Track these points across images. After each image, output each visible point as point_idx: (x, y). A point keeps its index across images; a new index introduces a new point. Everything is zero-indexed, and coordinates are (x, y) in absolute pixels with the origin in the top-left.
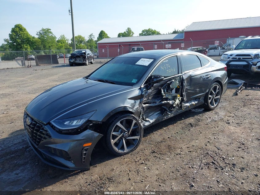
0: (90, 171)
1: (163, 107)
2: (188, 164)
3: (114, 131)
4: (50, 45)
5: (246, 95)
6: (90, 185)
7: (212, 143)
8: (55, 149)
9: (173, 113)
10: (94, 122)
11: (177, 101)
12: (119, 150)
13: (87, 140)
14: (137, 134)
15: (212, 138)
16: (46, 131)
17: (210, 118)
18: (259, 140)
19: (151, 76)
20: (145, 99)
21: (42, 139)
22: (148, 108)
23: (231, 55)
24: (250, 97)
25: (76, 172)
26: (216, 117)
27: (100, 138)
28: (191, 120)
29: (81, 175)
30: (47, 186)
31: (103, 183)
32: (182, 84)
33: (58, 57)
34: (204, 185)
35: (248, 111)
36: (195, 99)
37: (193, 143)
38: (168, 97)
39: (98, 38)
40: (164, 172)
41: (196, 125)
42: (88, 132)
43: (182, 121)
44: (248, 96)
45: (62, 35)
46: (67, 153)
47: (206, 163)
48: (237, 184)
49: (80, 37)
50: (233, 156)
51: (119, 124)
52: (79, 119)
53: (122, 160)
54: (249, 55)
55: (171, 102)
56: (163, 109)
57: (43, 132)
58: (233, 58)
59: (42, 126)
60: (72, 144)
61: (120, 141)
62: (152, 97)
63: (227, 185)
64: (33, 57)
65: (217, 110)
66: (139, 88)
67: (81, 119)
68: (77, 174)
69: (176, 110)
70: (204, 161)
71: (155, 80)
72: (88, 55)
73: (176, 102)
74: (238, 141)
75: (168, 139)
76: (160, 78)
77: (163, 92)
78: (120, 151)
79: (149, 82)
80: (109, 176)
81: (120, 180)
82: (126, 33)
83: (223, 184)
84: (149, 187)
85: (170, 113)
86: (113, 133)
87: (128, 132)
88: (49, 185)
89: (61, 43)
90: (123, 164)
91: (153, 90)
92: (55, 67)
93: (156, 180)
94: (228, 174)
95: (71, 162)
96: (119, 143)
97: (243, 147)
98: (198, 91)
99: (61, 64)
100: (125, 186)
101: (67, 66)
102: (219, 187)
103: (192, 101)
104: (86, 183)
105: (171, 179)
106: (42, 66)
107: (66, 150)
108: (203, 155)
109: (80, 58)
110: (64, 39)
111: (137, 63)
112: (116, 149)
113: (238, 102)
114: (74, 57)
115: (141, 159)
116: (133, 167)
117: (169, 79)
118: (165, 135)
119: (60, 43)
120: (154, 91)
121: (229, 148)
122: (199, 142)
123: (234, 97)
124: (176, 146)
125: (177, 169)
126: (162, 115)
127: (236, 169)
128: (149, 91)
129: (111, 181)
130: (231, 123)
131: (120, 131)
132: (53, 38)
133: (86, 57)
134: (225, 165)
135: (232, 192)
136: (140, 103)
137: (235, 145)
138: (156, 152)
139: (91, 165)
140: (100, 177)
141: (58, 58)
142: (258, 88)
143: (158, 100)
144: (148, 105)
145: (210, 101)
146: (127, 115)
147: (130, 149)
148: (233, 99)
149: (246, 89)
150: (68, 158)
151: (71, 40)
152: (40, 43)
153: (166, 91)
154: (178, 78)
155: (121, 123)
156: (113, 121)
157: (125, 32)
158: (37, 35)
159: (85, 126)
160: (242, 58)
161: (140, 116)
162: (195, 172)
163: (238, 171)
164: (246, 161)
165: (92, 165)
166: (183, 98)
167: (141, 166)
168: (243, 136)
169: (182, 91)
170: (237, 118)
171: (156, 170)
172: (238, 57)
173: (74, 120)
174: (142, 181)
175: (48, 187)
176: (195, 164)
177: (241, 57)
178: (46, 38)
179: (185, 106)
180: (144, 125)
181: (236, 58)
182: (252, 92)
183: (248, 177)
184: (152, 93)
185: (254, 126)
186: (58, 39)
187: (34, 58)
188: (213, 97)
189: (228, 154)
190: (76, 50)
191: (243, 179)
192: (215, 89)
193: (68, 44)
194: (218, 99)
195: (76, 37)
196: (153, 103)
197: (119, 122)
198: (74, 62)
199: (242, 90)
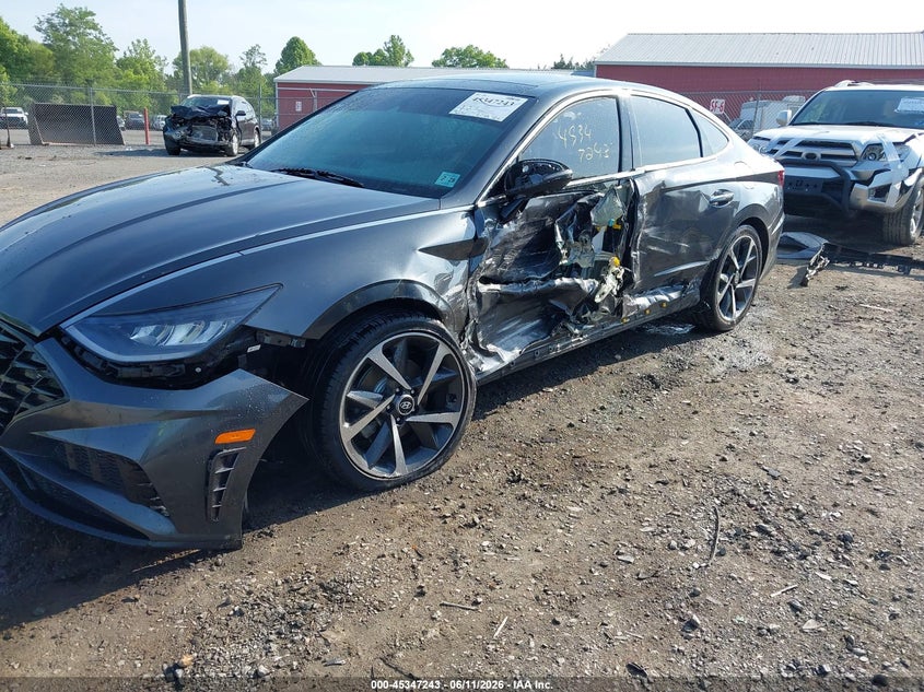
0: (244, 554)
1: (552, 301)
2: (663, 532)
3: (355, 387)
4: (90, 73)
5: (839, 288)
6: (241, 613)
7: (745, 451)
8: (80, 451)
9: (587, 331)
10: (267, 340)
11: (611, 285)
12: (370, 468)
13: (237, 415)
14: (450, 405)
15: (744, 433)
16: (41, 367)
17: (722, 359)
18: (919, 446)
19: (518, 165)
20: (488, 262)
21: (23, 405)
22: (499, 300)
23: (783, 142)
24: (854, 294)
25: (176, 556)
26: (743, 358)
27: (294, 409)
28: (650, 364)
29: (202, 568)
30: (39, 617)
31: (301, 608)
32: (631, 216)
33: (122, 125)
34: (741, 624)
35: (856, 342)
36: (671, 283)
37: (669, 450)
38: (577, 261)
39: (278, 65)
40: (567, 565)
41: (673, 383)
42: (240, 383)
43: (615, 367)
44: (843, 289)
45: (139, 41)
46: (140, 469)
47: (733, 532)
48: (874, 621)
49: (209, 54)
50: (835, 505)
51: (377, 355)
52: (197, 320)
53: (384, 508)
54: (846, 145)
55: (586, 284)
56: (552, 312)
57: (27, 374)
58: (788, 153)
59: (22, 345)
60: (165, 431)
61: (378, 429)
62: (516, 255)
63: (832, 622)
64: (23, 116)
65: (743, 331)
66: (468, 208)
67: (208, 319)
68: (184, 564)
69: (600, 321)
70: (723, 522)
71: (536, 180)
72: (240, 118)
73: (604, 286)
74: (841, 447)
75: (570, 432)
76: (556, 171)
77: (559, 238)
78: (377, 472)
79: (509, 187)
80: (328, 578)
81: (380, 595)
82: (382, 55)
83: (817, 618)
84: (508, 627)
85: (577, 331)
86: (352, 395)
87: (415, 395)
88: (49, 614)
89: (136, 72)
90: (387, 528)
91: (522, 227)
92: (107, 154)
93: (537, 598)
94: (829, 578)
95: (160, 511)
96: (374, 436)
97: (864, 469)
98: (685, 251)
99: (133, 146)
100: (400, 623)
101: (157, 153)
102: (802, 631)
103: (659, 290)
104: (225, 604)
105: (597, 595)
106: (54, 148)
107: (135, 455)
108: (717, 497)
109: (208, 124)
110: (148, 57)
111: (457, 110)
112: (361, 462)
113: (813, 311)
114: (185, 122)
115: (463, 507)
116: (433, 538)
117: (584, 186)
118: (557, 416)
119: (130, 72)
120: (525, 232)
121: (813, 474)
122: (694, 445)
123: (795, 292)
124: (605, 459)
125: (618, 553)
126: (549, 334)
127: (855, 558)
128: (505, 226)
129: (338, 597)
130: (802, 381)
131: (379, 387)
132: (104, 47)
133: (230, 122)
134: (810, 540)
135: (862, 655)
136: (470, 273)
137: (832, 462)
138: (527, 482)
139: (247, 526)
140: (287, 581)
141: (123, 129)
142: (875, 265)
143: (537, 271)
144: (498, 287)
145: (719, 296)
146: (414, 319)
147: (417, 466)
148: (793, 299)
149: (831, 266)
150: (146, 495)
151: (176, 63)
152: (51, 63)
153: (571, 234)
154: (620, 187)
155: (388, 352)
156: (354, 342)
157: (379, 52)
158: (39, 30)
159: (227, 352)
160: (819, 156)
161: (464, 331)
162: (696, 566)
163: (866, 567)
164: (889, 525)
165: (252, 524)
166: (631, 274)
167: (471, 539)
168: (855, 430)
169: (627, 243)
170: (823, 365)
171: (532, 554)
172: (805, 151)
173: (174, 323)
174: (476, 603)
175: (43, 623)
176: (689, 531)
177: (819, 152)
178: (73, 47)
179: (633, 308)
180: (477, 370)
181: (800, 154)
182: (856, 280)
183: (910, 590)
184: (517, 239)
185: (889, 395)
186: (122, 56)
187: (25, 119)
188: (732, 282)
189: (813, 498)
190: (191, 96)
191: (894, 600)
192: (741, 250)
193: (161, 78)
194: (747, 289)
195: (193, 53)
196: (518, 282)
197: (380, 346)
198: (183, 138)
199: (820, 270)
